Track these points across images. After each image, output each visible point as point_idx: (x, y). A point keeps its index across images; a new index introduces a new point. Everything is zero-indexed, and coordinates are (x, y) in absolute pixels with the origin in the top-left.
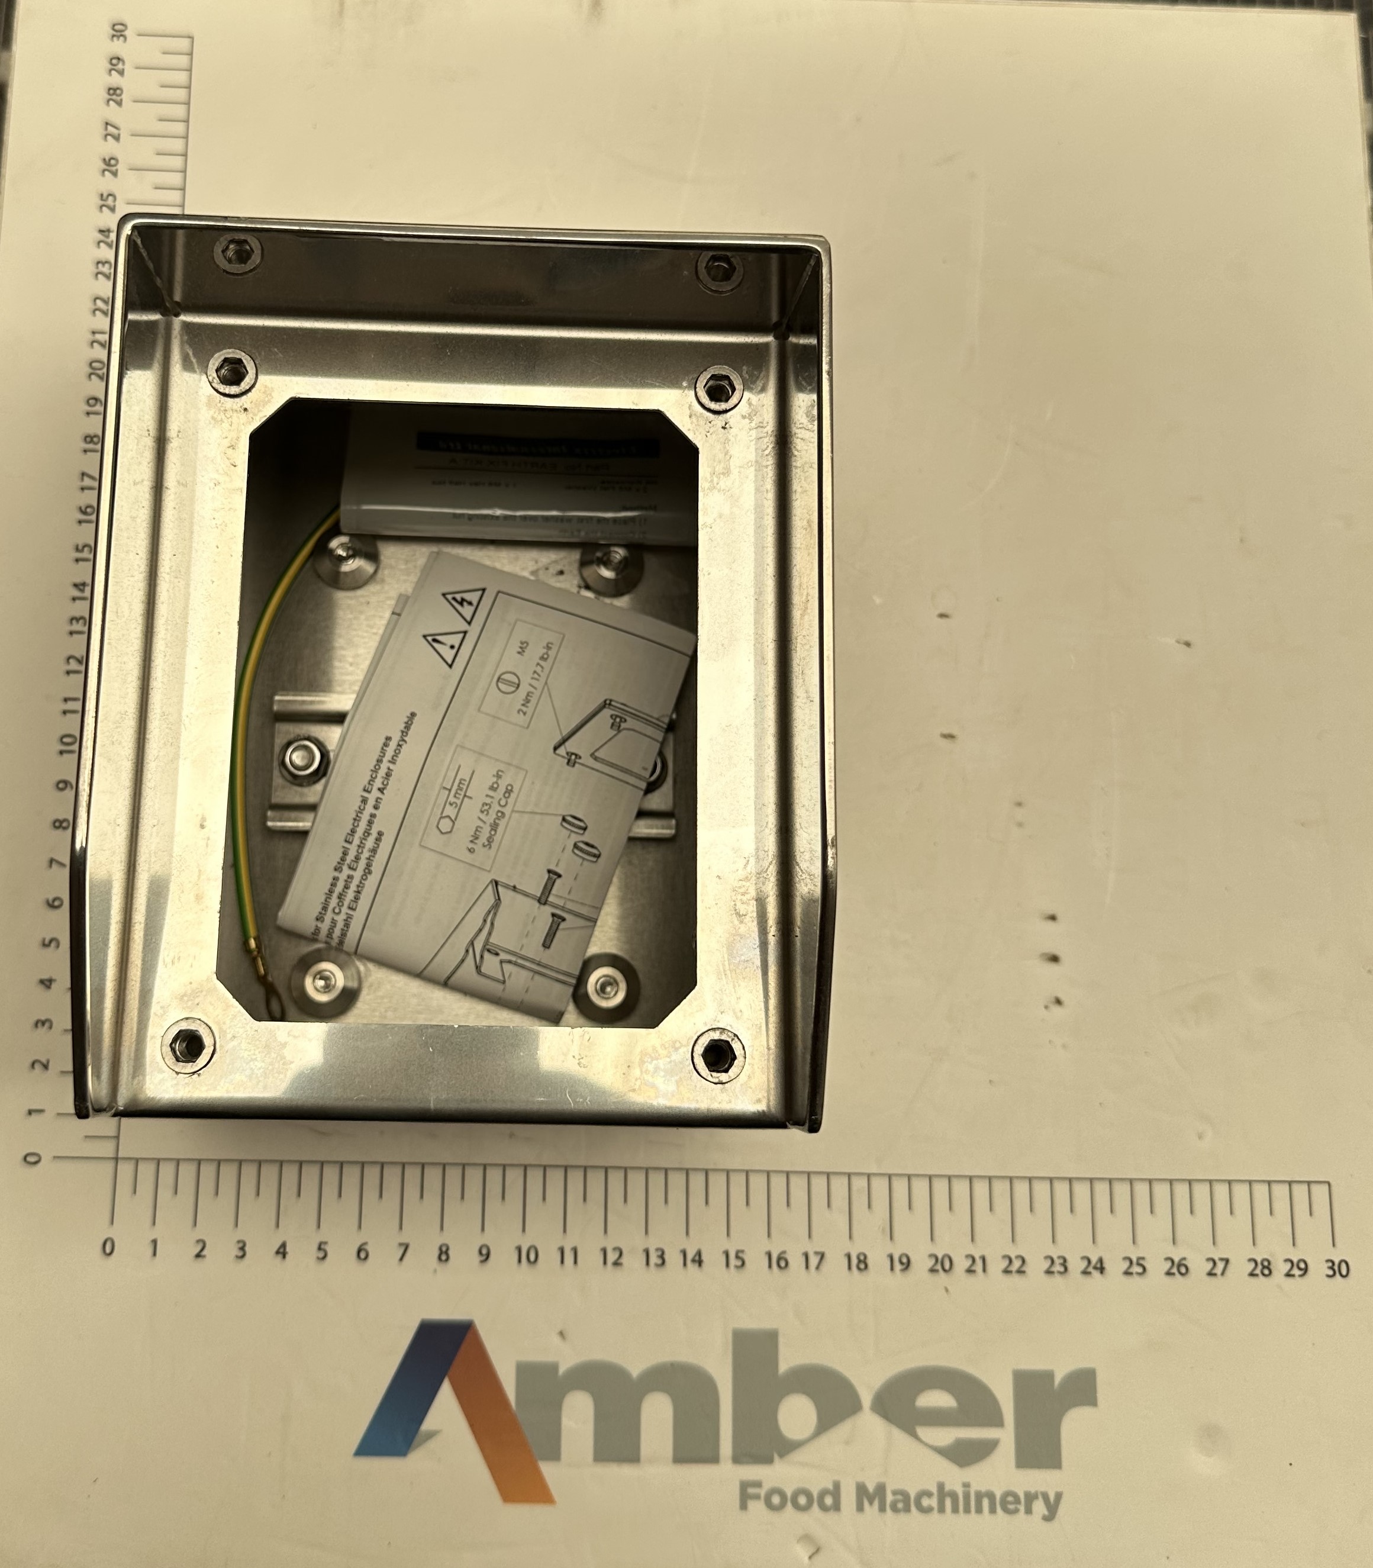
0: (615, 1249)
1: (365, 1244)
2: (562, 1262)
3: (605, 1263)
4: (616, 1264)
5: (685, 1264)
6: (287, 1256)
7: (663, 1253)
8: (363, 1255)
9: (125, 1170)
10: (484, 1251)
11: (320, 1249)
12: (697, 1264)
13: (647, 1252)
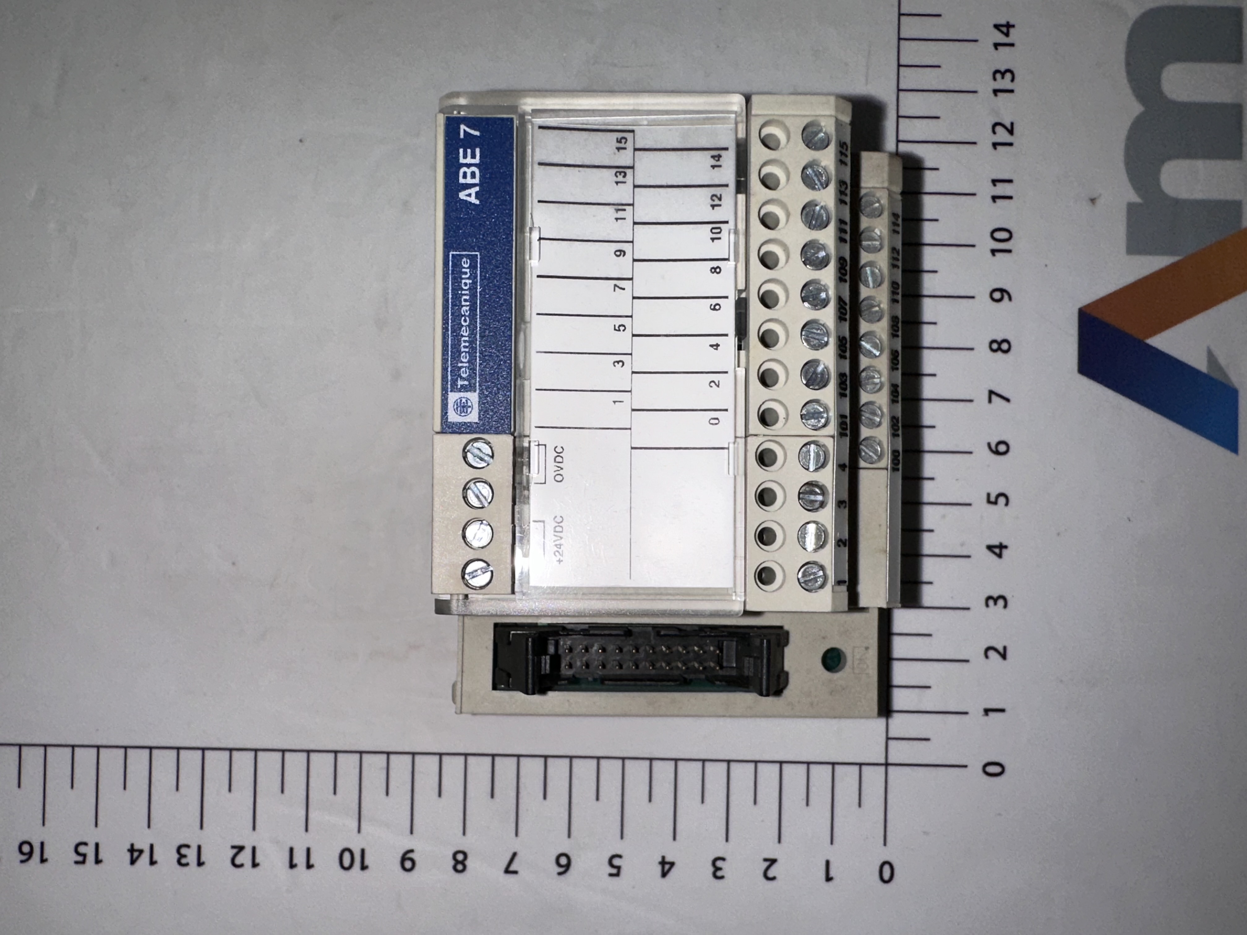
0: (994, 132)
1: (989, 445)
2: (1010, 198)
3: (1011, 144)
4: (1011, 132)
5: (1012, 45)
6: (1005, 543)
7: (997, 72)
8: (1002, 448)
9: (898, 752)
10: (997, 295)
11: (995, 503)
12: (1012, 30)
13: (996, 92)
